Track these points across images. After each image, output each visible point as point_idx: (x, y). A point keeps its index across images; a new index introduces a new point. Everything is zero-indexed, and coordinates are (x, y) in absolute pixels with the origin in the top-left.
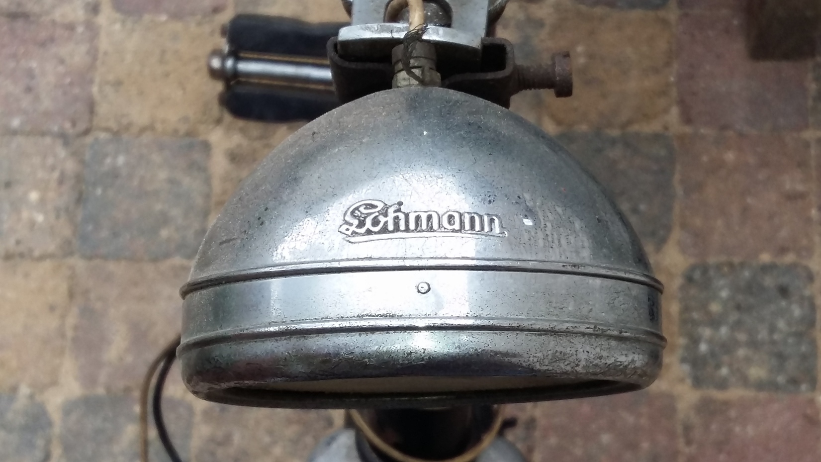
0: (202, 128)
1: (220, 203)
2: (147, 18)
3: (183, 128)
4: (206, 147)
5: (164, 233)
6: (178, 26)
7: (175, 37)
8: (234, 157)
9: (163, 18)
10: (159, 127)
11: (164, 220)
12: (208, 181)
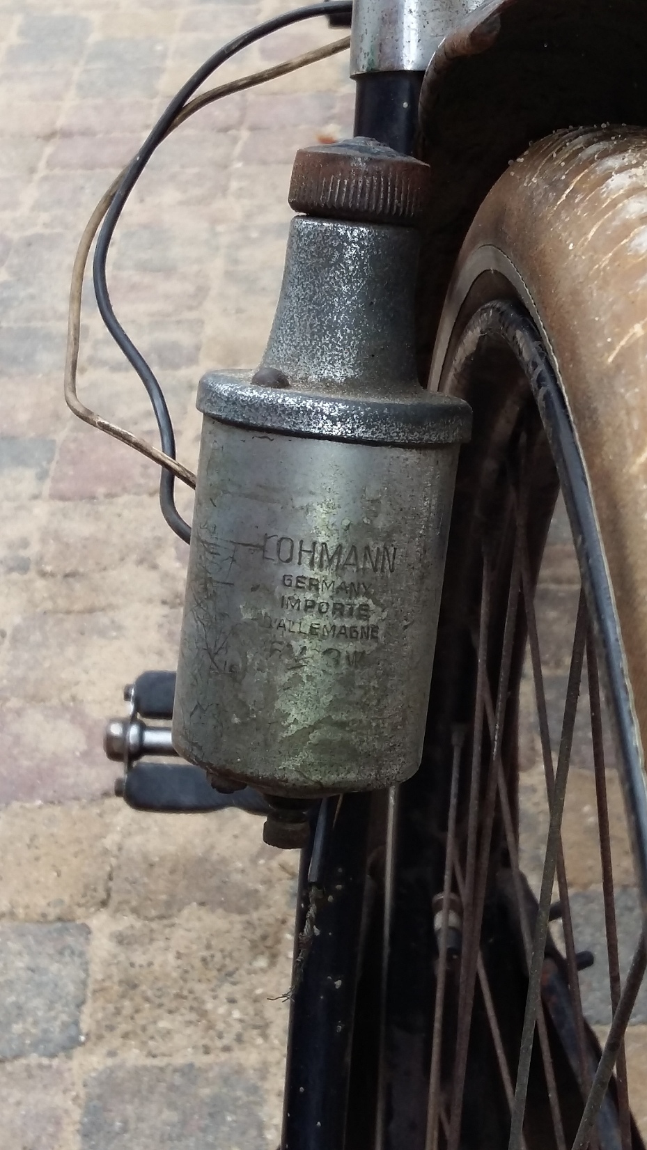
0: (80, 912)
1: (101, 990)
2: (15, 805)
3: (53, 913)
4: (86, 931)
5: (17, 1028)
6: (57, 811)
7: (51, 820)
8: (122, 940)
9: (39, 802)
10: (20, 912)
11: (20, 1011)
12: (85, 966)
